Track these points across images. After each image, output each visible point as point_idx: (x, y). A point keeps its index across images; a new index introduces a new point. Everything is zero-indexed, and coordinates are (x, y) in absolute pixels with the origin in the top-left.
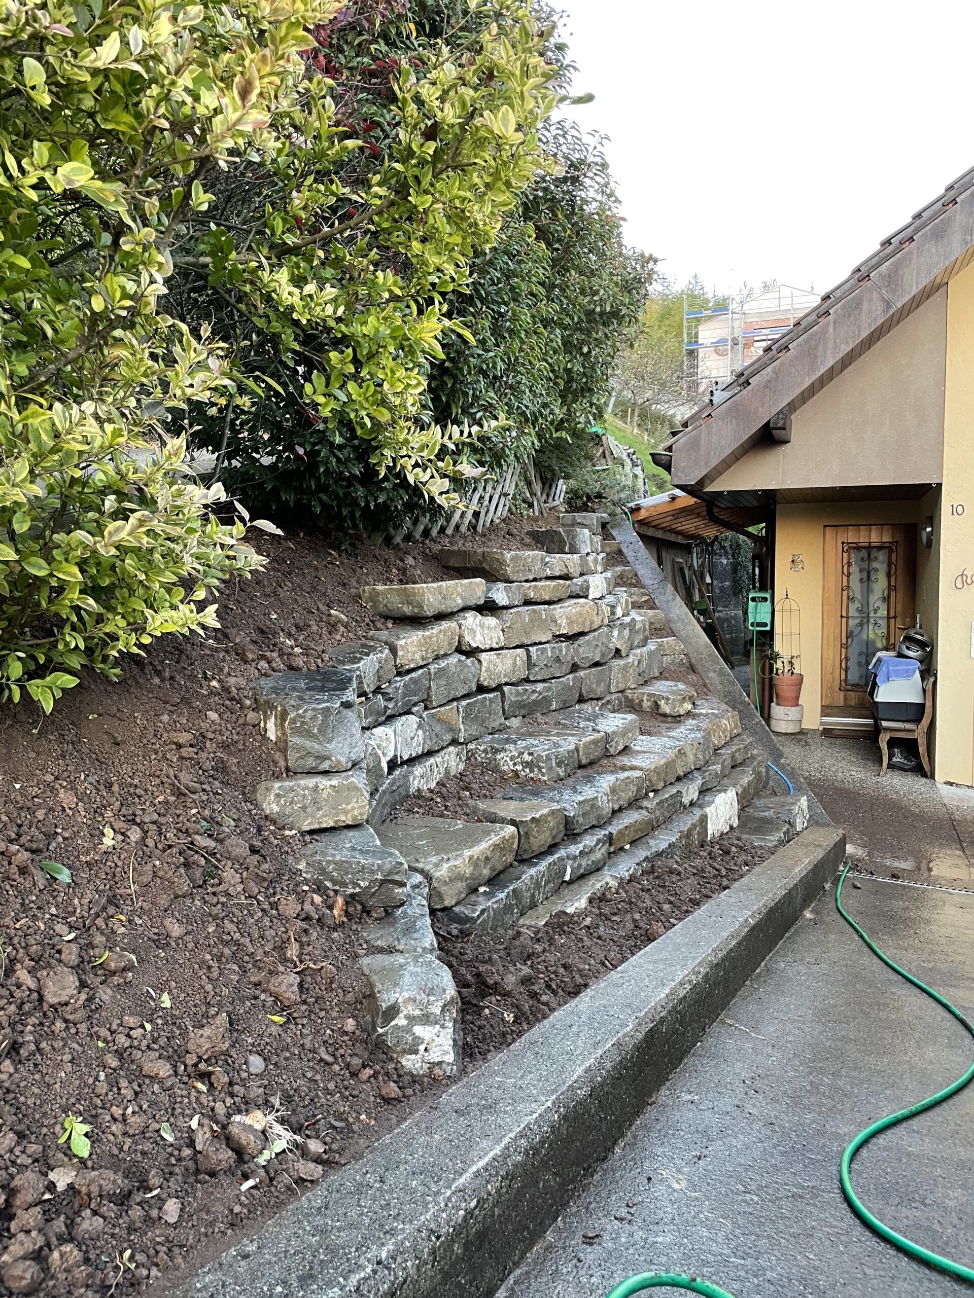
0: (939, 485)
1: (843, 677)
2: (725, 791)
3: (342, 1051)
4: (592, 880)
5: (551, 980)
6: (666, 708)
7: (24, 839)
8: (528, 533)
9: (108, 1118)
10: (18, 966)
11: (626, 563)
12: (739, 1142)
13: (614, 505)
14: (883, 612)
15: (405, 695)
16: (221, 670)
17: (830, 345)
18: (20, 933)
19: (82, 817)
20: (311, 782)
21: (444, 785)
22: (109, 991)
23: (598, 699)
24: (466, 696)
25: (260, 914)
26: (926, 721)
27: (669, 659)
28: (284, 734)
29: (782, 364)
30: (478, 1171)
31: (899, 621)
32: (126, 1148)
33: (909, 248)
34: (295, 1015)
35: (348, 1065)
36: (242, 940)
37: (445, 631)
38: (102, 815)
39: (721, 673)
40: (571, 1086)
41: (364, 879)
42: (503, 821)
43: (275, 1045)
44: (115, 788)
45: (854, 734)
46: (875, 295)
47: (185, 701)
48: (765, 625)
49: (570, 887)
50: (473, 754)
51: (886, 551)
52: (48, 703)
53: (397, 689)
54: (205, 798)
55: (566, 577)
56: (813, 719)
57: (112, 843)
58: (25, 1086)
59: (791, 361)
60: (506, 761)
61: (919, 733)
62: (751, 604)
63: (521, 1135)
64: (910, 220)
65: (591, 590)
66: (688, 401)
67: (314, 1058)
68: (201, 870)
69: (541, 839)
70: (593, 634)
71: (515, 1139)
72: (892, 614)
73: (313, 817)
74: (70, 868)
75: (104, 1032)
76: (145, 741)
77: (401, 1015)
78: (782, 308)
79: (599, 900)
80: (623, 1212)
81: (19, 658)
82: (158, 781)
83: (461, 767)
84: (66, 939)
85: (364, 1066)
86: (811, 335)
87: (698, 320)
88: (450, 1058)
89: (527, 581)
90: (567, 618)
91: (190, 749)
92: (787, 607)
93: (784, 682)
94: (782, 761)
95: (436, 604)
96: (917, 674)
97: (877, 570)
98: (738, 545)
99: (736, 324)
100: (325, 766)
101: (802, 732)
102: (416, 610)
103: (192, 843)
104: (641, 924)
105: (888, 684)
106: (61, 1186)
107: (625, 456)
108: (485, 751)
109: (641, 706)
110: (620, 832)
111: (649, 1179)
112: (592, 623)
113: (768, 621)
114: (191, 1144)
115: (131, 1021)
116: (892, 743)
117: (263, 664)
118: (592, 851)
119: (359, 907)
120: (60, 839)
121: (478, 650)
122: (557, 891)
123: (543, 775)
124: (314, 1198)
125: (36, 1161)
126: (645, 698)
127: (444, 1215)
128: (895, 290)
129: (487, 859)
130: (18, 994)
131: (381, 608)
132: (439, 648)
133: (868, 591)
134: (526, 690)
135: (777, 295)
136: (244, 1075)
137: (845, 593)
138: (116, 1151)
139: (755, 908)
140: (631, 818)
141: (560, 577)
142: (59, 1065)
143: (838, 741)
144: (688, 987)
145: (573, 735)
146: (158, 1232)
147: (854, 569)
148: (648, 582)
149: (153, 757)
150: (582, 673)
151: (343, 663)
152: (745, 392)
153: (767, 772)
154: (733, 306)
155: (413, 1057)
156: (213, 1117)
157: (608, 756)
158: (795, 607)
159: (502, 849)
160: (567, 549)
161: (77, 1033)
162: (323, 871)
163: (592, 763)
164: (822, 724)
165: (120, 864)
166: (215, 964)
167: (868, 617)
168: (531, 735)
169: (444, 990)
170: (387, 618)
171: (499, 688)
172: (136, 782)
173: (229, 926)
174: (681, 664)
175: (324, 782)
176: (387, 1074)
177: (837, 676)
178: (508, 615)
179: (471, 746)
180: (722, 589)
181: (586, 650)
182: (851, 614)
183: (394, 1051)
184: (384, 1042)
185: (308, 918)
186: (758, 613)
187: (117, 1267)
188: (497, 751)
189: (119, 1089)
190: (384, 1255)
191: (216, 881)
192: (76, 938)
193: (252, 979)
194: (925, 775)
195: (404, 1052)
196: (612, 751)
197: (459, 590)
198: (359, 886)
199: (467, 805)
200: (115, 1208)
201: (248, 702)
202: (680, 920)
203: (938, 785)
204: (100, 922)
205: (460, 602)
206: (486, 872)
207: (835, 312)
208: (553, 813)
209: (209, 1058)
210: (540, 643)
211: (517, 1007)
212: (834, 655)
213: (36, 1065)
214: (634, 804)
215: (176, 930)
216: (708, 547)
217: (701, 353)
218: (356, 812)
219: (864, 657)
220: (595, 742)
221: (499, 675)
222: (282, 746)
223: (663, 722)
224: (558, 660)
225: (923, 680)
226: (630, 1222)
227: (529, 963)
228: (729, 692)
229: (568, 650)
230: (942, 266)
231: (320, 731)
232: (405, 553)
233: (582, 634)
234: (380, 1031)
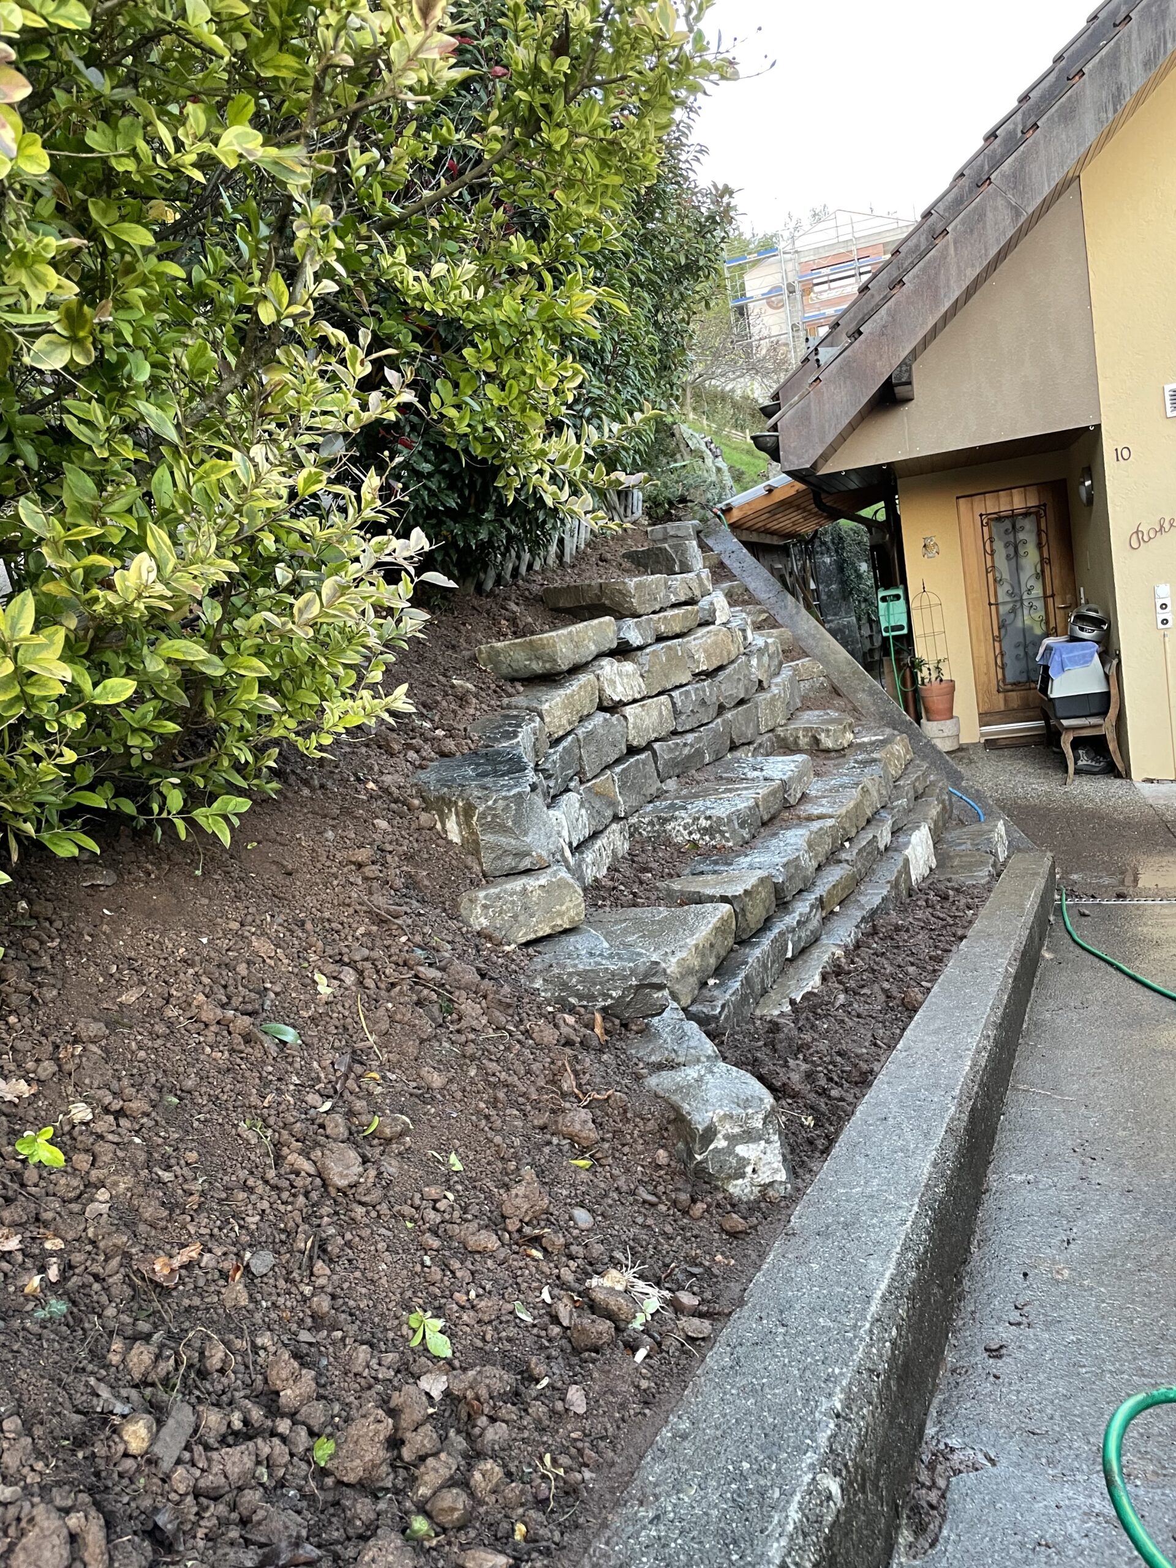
0: (1098, 427)
1: (1000, 676)
2: (918, 827)
3: (661, 1189)
4: (815, 952)
5: (830, 1071)
6: (828, 742)
7: (236, 1001)
8: (624, 556)
9: (455, 1307)
10: (285, 1150)
11: (731, 577)
12: (1104, 1216)
13: (703, 508)
14: (1038, 591)
15: (563, 769)
16: (371, 768)
17: (953, 271)
18: (273, 1112)
19: (286, 966)
20: (517, 884)
21: (617, 870)
22: (394, 1162)
23: (749, 743)
24: (618, 761)
25: (518, 1046)
26: (1113, 712)
27: (807, 684)
28: (473, 833)
29: (898, 303)
30: (884, 1295)
31: (1058, 599)
32: (488, 1337)
33: (1033, 137)
34: (598, 1155)
35: (675, 1203)
36: (510, 1080)
37: (585, 686)
38: (306, 959)
39: (872, 692)
40: (927, 1185)
41: (615, 988)
42: (711, 899)
43: (593, 1194)
44: (309, 926)
45: (1023, 740)
46: (1000, 202)
47: (346, 812)
48: (901, 628)
49: (795, 964)
50: (636, 829)
51: (1033, 517)
52: (224, 834)
53: (554, 762)
54: (410, 921)
55: (692, 602)
56: (971, 731)
57: (329, 990)
58: (349, 1288)
59: (908, 297)
60: (679, 831)
61: (1106, 724)
62: (882, 605)
63: (906, 1248)
64: (1015, 104)
65: (717, 614)
66: (748, 370)
67: (636, 1200)
68: (437, 1006)
69: (755, 914)
70: (732, 667)
71: (902, 1254)
72: (1049, 593)
73: (527, 925)
74: (294, 1027)
75: (407, 1210)
76: (319, 865)
77: (720, 1136)
78: (841, 239)
79: (834, 973)
80: (1015, 1316)
81: (174, 785)
82: (351, 911)
83: (626, 846)
84: (322, 1110)
85: (694, 1201)
86: (929, 262)
87: (742, 268)
88: (782, 1176)
89: (654, 612)
90: (705, 651)
91: (373, 867)
92: (925, 602)
93: (932, 692)
94: (964, 784)
95: (569, 654)
96: (1096, 657)
97: (1025, 542)
98: (841, 538)
99: (790, 266)
100: (526, 863)
101: (961, 749)
102: (548, 666)
103: (416, 976)
104: (895, 994)
105: (1064, 675)
106: (436, 1394)
107: (704, 448)
108: (651, 823)
109: (796, 743)
110: (829, 893)
111: (1025, 1275)
112: (729, 653)
113: (905, 624)
114: (555, 1320)
115: (433, 1191)
116: (1076, 744)
117: (412, 755)
118: (808, 920)
119: (617, 1022)
120: (272, 995)
121: (622, 704)
122: (782, 971)
123: (728, 840)
124: (716, 1358)
125: (398, 1371)
126: (800, 734)
127: (874, 1351)
128: (1024, 192)
129: (712, 945)
130: (299, 1182)
131: (504, 670)
132: (583, 707)
133: (1018, 568)
134: (677, 744)
135: (832, 223)
136: (576, 1232)
137: (990, 575)
138: (480, 1344)
139: (1008, 955)
140: (834, 875)
141: (685, 603)
142: (376, 1256)
143: (1006, 752)
144: (985, 1054)
145: (746, 789)
146: (569, 1427)
147: (999, 546)
148: (762, 596)
149: (335, 883)
150: (729, 715)
151: (496, 740)
152: (857, 343)
153: (950, 799)
154: (782, 245)
155: (740, 1181)
156: (563, 1285)
157: (787, 807)
158: (934, 600)
159: (724, 932)
160: (677, 569)
161: (379, 1216)
162: (565, 986)
163: (772, 818)
164: (982, 735)
165: (347, 1013)
166: (493, 1112)
167: (1021, 600)
168: (696, 796)
169: (761, 1100)
170: (513, 680)
171: (649, 747)
172: (327, 915)
173: (493, 1066)
174: (822, 688)
175: (532, 883)
176: (718, 1206)
177: (994, 675)
178: (644, 657)
179: (633, 820)
180: (830, 594)
181: (727, 687)
182: (1000, 600)
183: (717, 1179)
184: (704, 1170)
185: (569, 1043)
186: (891, 615)
187: (544, 1477)
188: (666, 821)
189: (453, 1272)
190: (839, 1406)
191: (455, 1016)
192: (332, 1109)
193: (536, 1122)
194: (1119, 776)
195: (730, 1177)
196: (792, 801)
197: (590, 633)
198: (611, 996)
199: (657, 889)
200: (514, 1408)
201: (416, 802)
202: (933, 981)
203: (1137, 785)
204: (351, 1083)
205: (593, 649)
206: (712, 961)
207: (955, 229)
208: (762, 880)
209: (531, 1221)
210: (682, 686)
211: (812, 1108)
212: (987, 651)
213: (350, 1261)
214: (832, 858)
215: (437, 1080)
216: (809, 545)
217: (753, 308)
218: (572, 913)
219: (1021, 648)
220: (773, 793)
221: (647, 730)
222: (472, 847)
223: (826, 759)
224: (703, 702)
225: (1103, 664)
226: (1029, 1325)
227: (801, 1056)
228: (885, 712)
229: (711, 690)
230: (1075, 155)
231: (515, 824)
232: (505, 599)
233: (721, 668)
234: (699, 1158)
